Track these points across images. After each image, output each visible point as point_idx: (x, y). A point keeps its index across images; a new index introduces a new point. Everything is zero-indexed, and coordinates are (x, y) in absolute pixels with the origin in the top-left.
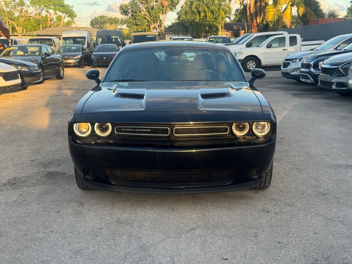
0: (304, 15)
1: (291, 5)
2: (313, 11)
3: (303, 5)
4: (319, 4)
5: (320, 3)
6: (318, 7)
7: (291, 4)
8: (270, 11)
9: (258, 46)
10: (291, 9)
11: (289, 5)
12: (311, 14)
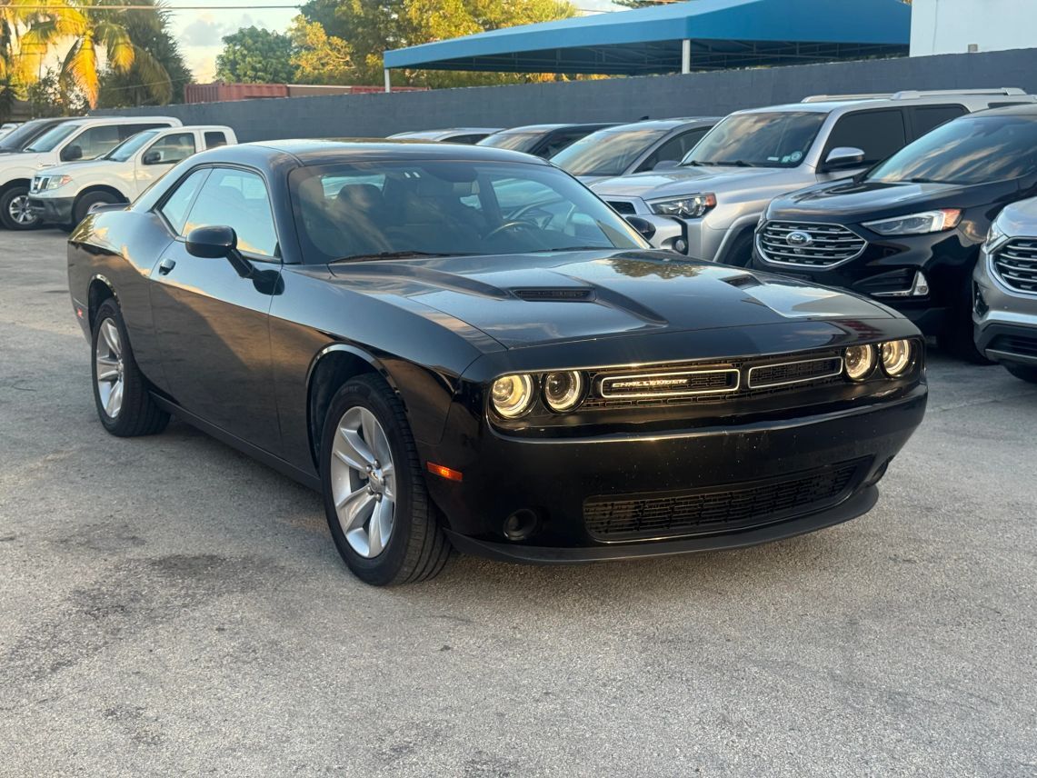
0: (135, 71)
1: (91, 37)
2: (159, 61)
3: (129, 41)
4: (171, 42)
5: (175, 39)
6: (171, 49)
7: (92, 34)
8: (30, 51)
9: (107, 158)
10: (93, 49)
11: (88, 38)
12: (154, 67)
